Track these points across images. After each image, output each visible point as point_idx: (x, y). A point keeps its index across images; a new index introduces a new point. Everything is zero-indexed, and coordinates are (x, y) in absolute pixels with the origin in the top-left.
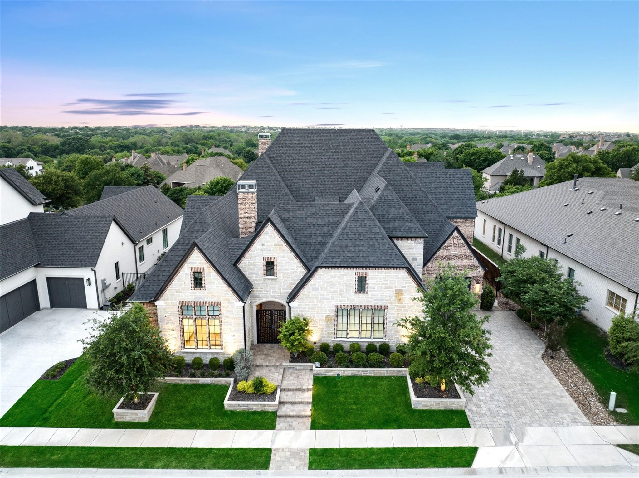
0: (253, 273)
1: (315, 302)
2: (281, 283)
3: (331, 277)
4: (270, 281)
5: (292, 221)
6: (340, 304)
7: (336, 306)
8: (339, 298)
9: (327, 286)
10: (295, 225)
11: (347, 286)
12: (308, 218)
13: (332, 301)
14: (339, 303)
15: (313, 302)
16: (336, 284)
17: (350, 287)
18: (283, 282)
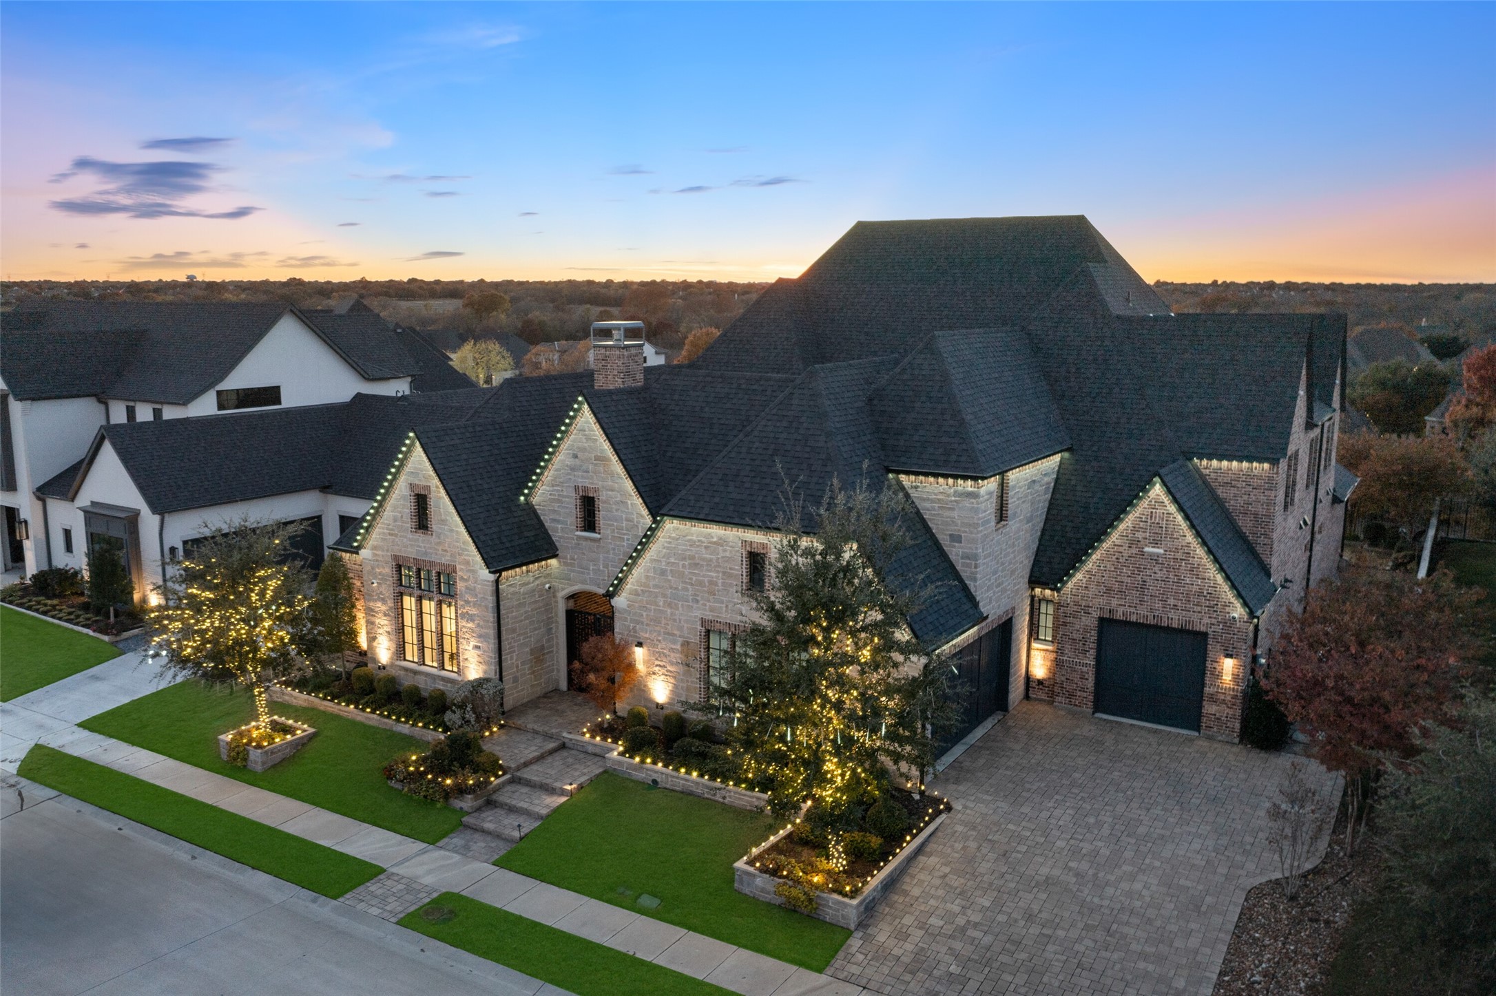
0: (557, 521)
1: (661, 604)
2: (608, 552)
3: (691, 546)
4: (589, 543)
5: (672, 412)
6: (710, 618)
7: (703, 621)
8: (709, 601)
9: (684, 566)
10: (675, 423)
11: (724, 573)
12: (707, 409)
13: (695, 606)
14: (709, 616)
15: (656, 604)
16: (702, 566)
17: (730, 576)
18: (614, 549)
